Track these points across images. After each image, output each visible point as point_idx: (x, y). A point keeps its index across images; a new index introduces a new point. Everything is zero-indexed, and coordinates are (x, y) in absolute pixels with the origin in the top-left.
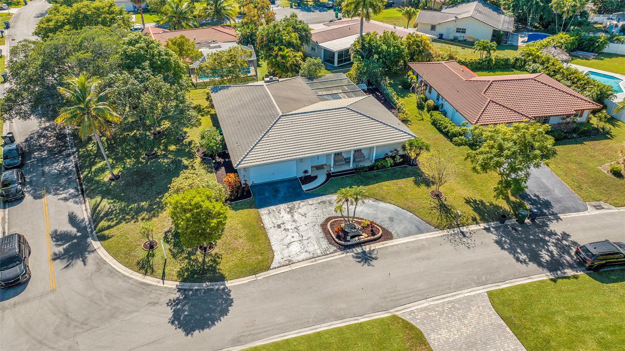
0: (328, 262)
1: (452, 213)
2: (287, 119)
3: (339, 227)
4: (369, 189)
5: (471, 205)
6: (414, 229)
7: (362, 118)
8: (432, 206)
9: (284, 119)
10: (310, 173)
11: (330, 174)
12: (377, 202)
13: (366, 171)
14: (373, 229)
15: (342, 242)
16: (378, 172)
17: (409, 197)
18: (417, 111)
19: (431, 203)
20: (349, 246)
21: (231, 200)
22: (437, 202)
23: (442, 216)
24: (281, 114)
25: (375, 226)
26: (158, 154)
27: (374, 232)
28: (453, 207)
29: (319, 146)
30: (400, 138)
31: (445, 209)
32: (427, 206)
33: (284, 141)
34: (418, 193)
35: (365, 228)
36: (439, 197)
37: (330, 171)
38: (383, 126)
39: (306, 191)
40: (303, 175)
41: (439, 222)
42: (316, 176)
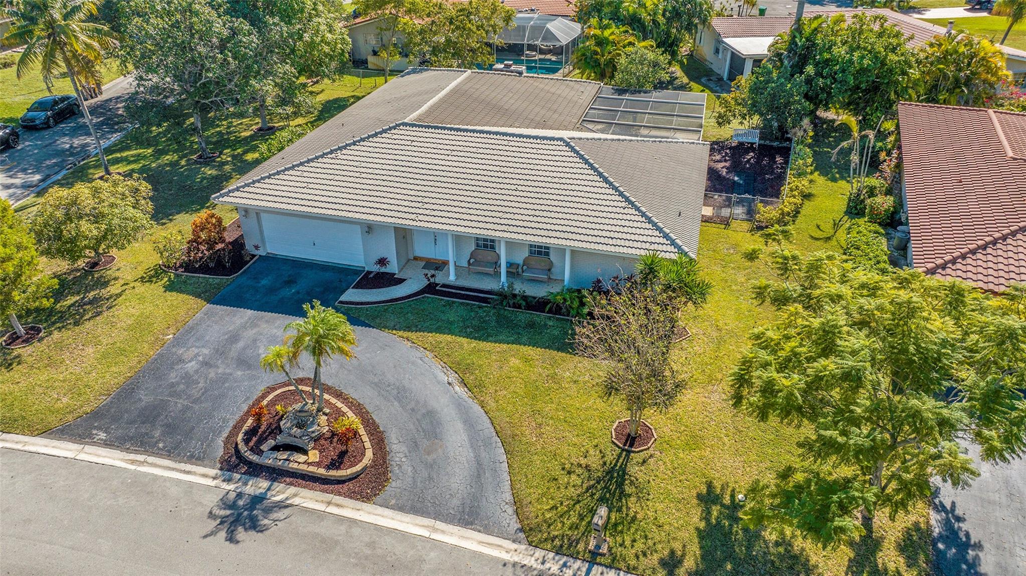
0: (156, 478)
1: (619, 510)
2: (407, 133)
3: (279, 408)
4: (474, 351)
5: (709, 513)
6: (456, 502)
7: (582, 171)
8: (583, 462)
9: (401, 132)
10: (393, 267)
11: (437, 285)
12: (457, 388)
13: (519, 307)
14: (351, 449)
15: (242, 447)
16: (550, 318)
17: (549, 408)
18: (838, 217)
19: (592, 452)
20: (250, 463)
21: (188, 267)
22: (610, 458)
23: (579, 502)
24: (406, 121)
25: (368, 445)
26: (219, 159)
27: (346, 459)
28: (642, 494)
29: (420, 205)
30: (639, 245)
31: (613, 487)
32: (566, 455)
33: (357, 175)
34: (587, 409)
35: (335, 440)
36: (631, 445)
37: (433, 276)
38: (620, 204)
39: (341, 302)
40: (376, 268)
41: (548, 516)
42: (403, 280)
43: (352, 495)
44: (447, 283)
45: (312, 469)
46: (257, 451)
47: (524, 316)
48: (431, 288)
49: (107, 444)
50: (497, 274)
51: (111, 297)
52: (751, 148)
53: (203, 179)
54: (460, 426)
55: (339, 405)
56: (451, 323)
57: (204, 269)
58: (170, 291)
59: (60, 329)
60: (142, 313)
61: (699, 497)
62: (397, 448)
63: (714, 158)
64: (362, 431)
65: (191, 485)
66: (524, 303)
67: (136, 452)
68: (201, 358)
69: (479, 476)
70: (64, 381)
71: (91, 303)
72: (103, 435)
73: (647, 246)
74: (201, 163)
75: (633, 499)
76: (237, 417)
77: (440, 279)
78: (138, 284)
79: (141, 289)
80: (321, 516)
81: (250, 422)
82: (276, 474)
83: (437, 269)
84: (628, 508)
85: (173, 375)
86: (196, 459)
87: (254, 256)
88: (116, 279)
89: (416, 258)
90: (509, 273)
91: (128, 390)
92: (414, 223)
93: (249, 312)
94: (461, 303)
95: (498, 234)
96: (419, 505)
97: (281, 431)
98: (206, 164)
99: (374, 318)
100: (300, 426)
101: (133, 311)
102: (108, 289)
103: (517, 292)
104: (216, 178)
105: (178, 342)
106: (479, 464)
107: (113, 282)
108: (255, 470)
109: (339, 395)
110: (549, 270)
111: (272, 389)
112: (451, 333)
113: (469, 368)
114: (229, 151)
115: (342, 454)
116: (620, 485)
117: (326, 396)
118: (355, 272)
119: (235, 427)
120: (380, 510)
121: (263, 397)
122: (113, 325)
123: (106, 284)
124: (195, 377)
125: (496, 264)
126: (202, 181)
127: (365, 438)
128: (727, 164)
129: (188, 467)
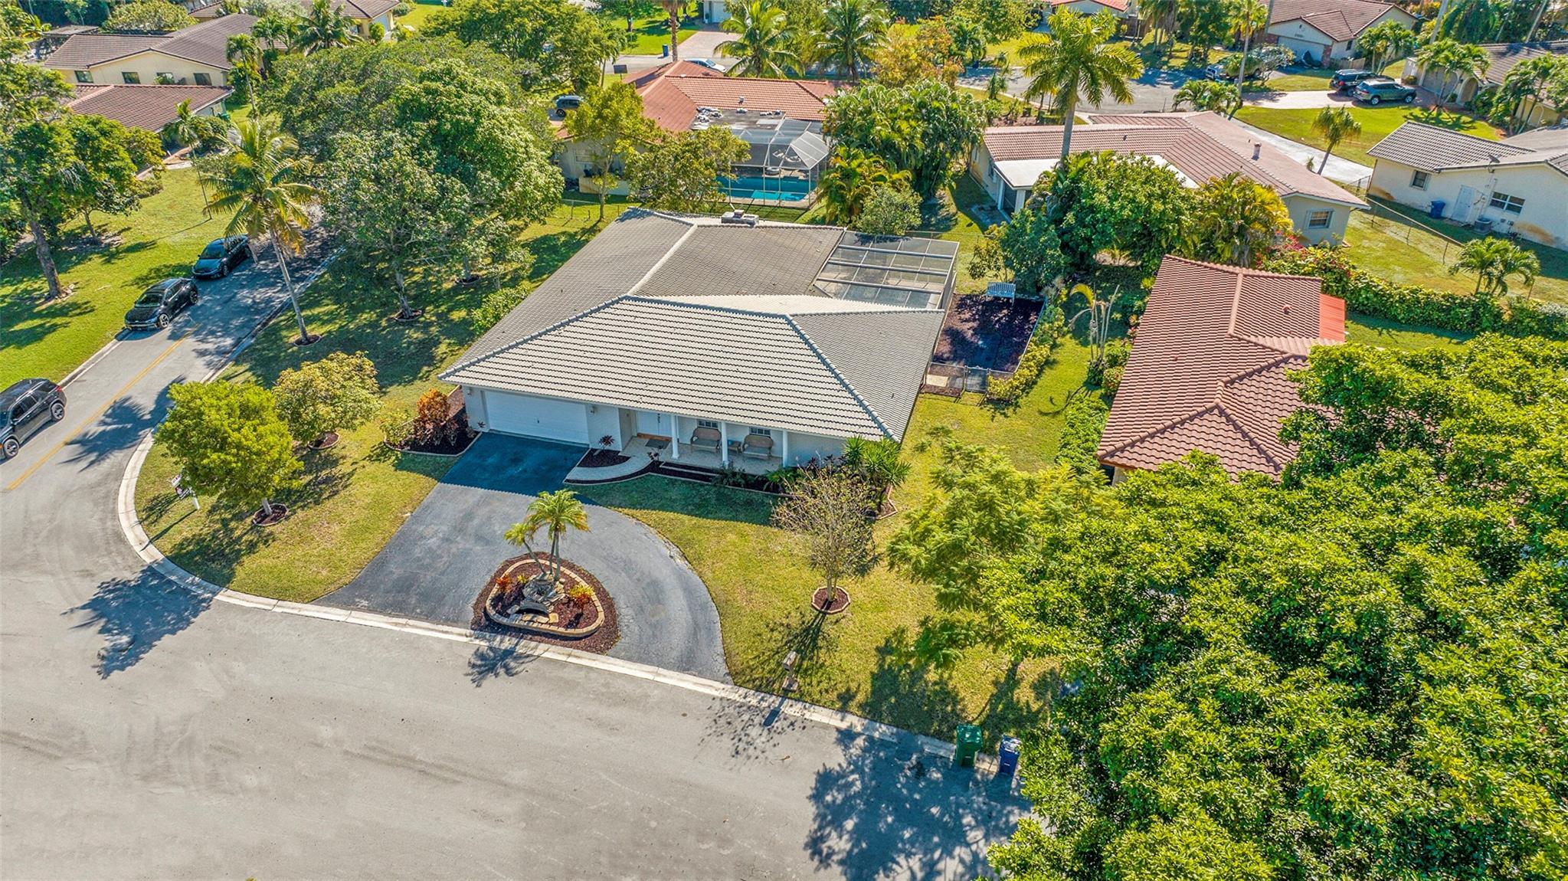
1: (811, 659)
2: (631, 308)
3: (520, 578)
4: (695, 527)
5: (884, 660)
6: (675, 654)
7: (802, 352)
8: (785, 621)
9: (624, 307)
10: (617, 445)
11: (661, 463)
12: (678, 561)
13: (739, 485)
14: (586, 612)
15: (492, 612)
16: (767, 496)
17: (760, 578)
18: (1074, 387)
19: (793, 614)
20: (499, 625)
21: (414, 445)
22: (809, 618)
23: (778, 652)
24: (628, 294)
25: (600, 609)
26: (422, 319)
27: (581, 620)
28: (831, 647)
29: (643, 386)
30: (848, 428)
31: (807, 642)
32: (771, 617)
33: (581, 354)
34: (793, 578)
35: (572, 604)
36: (828, 608)
37: (656, 455)
38: (835, 387)
39: (568, 481)
40: (601, 446)
41: (751, 663)
42: (628, 458)
43: (587, 649)
44: (670, 461)
45: (553, 628)
46: (503, 613)
47: (742, 494)
48: (654, 467)
49: (370, 610)
50: (719, 451)
51: (344, 476)
52: (1007, 304)
53: (410, 343)
54: (680, 593)
55: (573, 575)
56: (674, 501)
57: (430, 447)
58: (401, 470)
59: (303, 507)
60: (378, 493)
61: (878, 649)
62: (626, 613)
63: (963, 316)
64: (594, 598)
65: (451, 642)
66: (743, 482)
67: (398, 616)
68: (441, 535)
69: (695, 634)
70: (319, 556)
71: (324, 482)
72: (365, 603)
73: (856, 429)
74: (403, 324)
75: (823, 650)
76: (482, 587)
77: (663, 457)
78: (366, 463)
79: (371, 468)
80: (564, 664)
81: (495, 590)
82: (522, 632)
83: (660, 448)
84: (818, 658)
85: (417, 550)
86: (453, 621)
87: (477, 433)
88: (344, 457)
89: (639, 435)
90: (730, 451)
91: (378, 563)
92: (638, 405)
93: (481, 491)
94: (684, 482)
95: (718, 416)
96: (644, 656)
97: (524, 598)
98: (411, 325)
99: (600, 496)
100: (540, 593)
101: (369, 490)
102: (339, 468)
103: (737, 470)
104: (422, 342)
105: (416, 519)
106: (696, 623)
107: (341, 461)
108: (505, 630)
109: (572, 567)
110: (770, 448)
111: (511, 562)
112: (673, 510)
113: (689, 543)
114: (431, 308)
115: (578, 617)
116: (814, 640)
117: (562, 569)
118: (578, 449)
119: (481, 595)
120: (612, 660)
121: (503, 569)
122: (352, 504)
123: (335, 463)
124: (439, 552)
125: (719, 442)
126: (409, 347)
127: (598, 603)
128: (975, 324)
129: (446, 628)
